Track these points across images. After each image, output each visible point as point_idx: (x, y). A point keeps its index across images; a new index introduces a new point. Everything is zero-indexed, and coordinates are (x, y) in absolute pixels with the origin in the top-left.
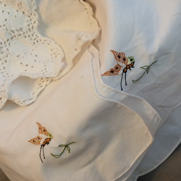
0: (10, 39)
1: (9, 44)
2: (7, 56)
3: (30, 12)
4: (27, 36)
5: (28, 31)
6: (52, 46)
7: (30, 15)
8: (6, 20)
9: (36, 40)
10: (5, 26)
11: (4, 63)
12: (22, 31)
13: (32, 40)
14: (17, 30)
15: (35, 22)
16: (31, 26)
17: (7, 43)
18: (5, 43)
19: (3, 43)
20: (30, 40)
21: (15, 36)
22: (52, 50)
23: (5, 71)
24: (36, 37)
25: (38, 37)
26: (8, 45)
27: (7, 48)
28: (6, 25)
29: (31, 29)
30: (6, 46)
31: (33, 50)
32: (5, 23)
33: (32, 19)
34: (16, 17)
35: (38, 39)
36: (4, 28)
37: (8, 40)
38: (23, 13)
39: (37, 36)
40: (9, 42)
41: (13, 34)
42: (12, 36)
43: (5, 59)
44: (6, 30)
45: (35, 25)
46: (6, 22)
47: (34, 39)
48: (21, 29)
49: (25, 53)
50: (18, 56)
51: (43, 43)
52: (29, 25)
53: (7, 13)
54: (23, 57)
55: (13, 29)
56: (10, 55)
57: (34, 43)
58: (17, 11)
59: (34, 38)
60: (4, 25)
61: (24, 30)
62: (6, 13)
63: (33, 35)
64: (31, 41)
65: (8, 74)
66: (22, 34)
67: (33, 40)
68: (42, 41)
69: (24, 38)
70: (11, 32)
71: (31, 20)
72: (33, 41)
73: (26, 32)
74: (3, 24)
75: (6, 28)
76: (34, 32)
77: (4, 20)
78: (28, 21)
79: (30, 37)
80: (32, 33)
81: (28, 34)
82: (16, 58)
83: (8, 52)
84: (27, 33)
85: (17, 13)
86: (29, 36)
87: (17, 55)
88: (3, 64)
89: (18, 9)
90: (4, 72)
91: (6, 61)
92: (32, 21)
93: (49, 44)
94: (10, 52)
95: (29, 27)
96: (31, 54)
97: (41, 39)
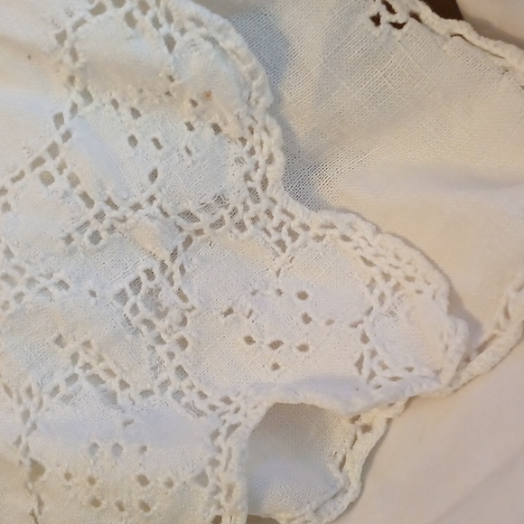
0: (180, 249)
1: (182, 269)
2: (184, 322)
3: (248, 122)
4: (248, 223)
5: (249, 203)
6: (363, 244)
7: (247, 134)
8: (154, 175)
9: (284, 229)
10: (155, 203)
11: (177, 350)
12: (226, 207)
13: (268, 233)
14: (206, 207)
15: (270, 160)
16: (257, 177)
17: (175, 267)
18: (163, 267)
19: (156, 271)
20: (264, 234)
21: (199, 232)
23: (185, 383)
24: (285, 218)
25: (292, 217)
26: (177, 275)
27: (175, 287)
28: (157, 196)
29: (259, 190)
30: (170, 280)
31: (278, 273)
32: (152, 189)
33: (257, 149)
34: (188, 151)
35: (294, 225)
36: (154, 209)
37: (174, 255)
38: (216, 128)
39: (284, 211)
40: (178, 262)
41: (189, 227)
42: (185, 234)
43: (176, 336)
44: (161, 216)
45: (275, 172)
46: (155, 185)
47: (278, 229)
48: (220, 200)
49: (254, 293)
50: (230, 311)
51: (319, 238)
52: (247, 177)
53: (152, 146)
54: (251, 312)
55: (191, 206)
56: (193, 313)
57: (281, 243)
58: (191, 128)
59: (275, 222)
60: (152, 199)
61: (234, 200)
62: (145, 144)
63: (269, 213)
64: (267, 238)
66: (227, 219)
67: (272, 232)
68: (314, 231)
69: (236, 231)
70: (181, 221)
71: (252, 152)
72: (275, 237)
73: (240, 208)
74: (147, 195)
75: (160, 208)
76: (274, 201)
77: (146, 179)
78: (239, 161)
79: (260, 224)
80: (264, 204)
81: (251, 213)
82: (222, 320)
83: (188, 305)
84: (246, 209)
85: (193, 134)
86: (254, 220)
87: (225, 309)
88: (171, 355)
89: (192, 119)
90: (186, 391)
91: (183, 343)
92: (260, 158)
93: (346, 239)
94: (193, 301)
95: (250, 184)
96: (279, 292)
97: (308, 223)
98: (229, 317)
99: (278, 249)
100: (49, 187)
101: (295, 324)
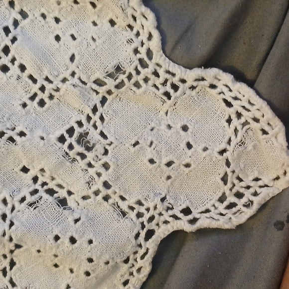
0: (99, 105)
1: (102, 119)
2: (106, 152)
4: (141, 82)
5: (140, 68)
6: (225, 90)
7: (132, 22)
8: (72, 58)
9: (169, 84)
10: (76, 76)
11: (102, 170)
12: (124, 73)
13: (157, 88)
14: (110, 75)
15: (150, 37)
16: (143, 50)
17: (96, 118)
18: (89, 118)
19: (84, 121)
20: (154, 89)
21: (109, 92)
22: (229, 105)
24: (168, 76)
25: (174, 75)
26: (99, 123)
27: (98, 131)
28: (76, 71)
29: (146, 59)
30: (95, 127)
31: (167, 113)
32: (73, 67)
33: (141, 31)
34: (94, 39)
35: (176, 80)
36: (75, 80)
37: (95, 110)
38: (112, 23)
39: (168, 72)
40: (98, 114)
41: (102, 90)
42: (100, 96)
43: (102, 162)
44: (81, 84)
45: (155, 44)
46: (74, 64)
47: (165, 83)
48: (118, 69)
49: (152, 130)
50: (137, 143)
51: (193, 88)
52: (136, 51)
53: (70, 39)
54: (152, 143)
55: (100, 75)
56: (112, 146)
57: (167, 95)
58: (95, 24)
59: (161, 80)
60: (73, 74)
61: (130, 69)
63: (156, 74)
64: (156, 91)
65: (123, 199)
66: (126, 81)
67: (160, 86)
68: (190, 83)
69: (134, 89)
70: (95, 87)
71: (138, 34)
72: (162, 90)
73: (134, 73)
74: (70, 71)
75: (80, 79)
76: (158, 65)
77: (68, 60)
78: (130, 41)
79: (150, 83)
80: (152, 67)
81: (142, 76)
82: (132, 149)
83: (108, 141)
84: (138, 73)
85: (96, 28)
86: (146, 80)
87: (133, 142)
88: (99, 175)
89: (95, 19)
90: (112, 195)
91: (106, 166)
92: (144, 37)
93: (213, 86)
94: (111, 138)
95: (139, 56)
96: (169, 127)
97: (185, 78)
98: (136, 147)
99: (165, 98)
100: (7, 74)
101: (182, 149)
